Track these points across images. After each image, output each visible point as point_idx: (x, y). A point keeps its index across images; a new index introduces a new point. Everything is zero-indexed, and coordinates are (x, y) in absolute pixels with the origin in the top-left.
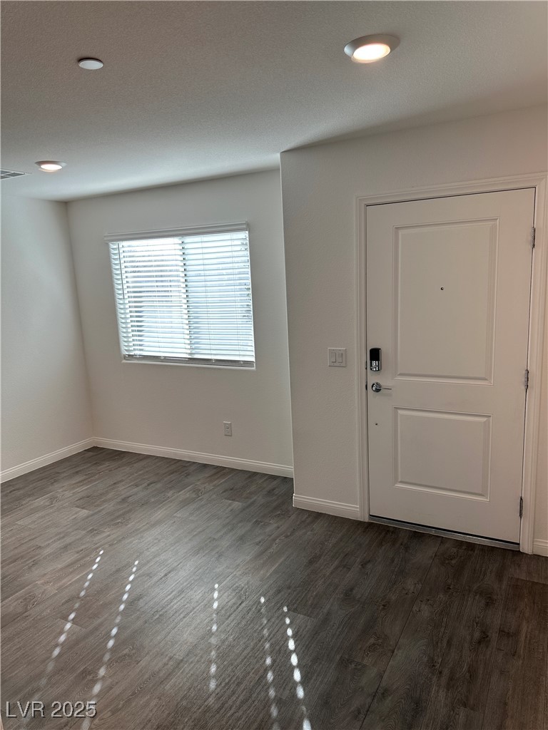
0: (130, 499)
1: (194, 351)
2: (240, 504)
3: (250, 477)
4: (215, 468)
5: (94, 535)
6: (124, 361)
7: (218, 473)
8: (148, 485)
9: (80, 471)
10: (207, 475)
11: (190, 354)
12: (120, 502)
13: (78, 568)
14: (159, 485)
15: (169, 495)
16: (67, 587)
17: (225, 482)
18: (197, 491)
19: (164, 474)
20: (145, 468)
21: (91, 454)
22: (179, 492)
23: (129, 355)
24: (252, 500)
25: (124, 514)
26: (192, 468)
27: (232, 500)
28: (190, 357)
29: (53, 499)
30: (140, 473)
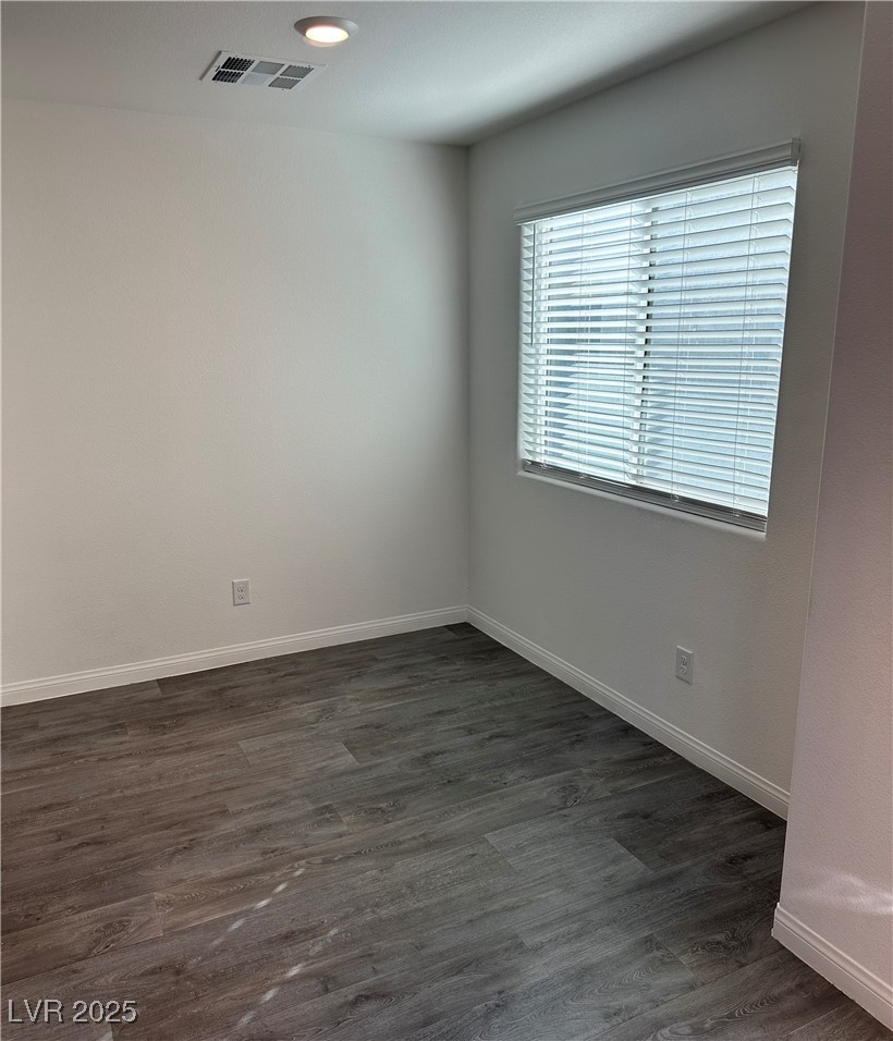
0: (437, 760)
1: (645, 472)
2: (641, 866)
3: (709, 797)
4: (645, 744)
5: (320, 821)
6: (522, 473)
7: (644, 758)
8: (490, 738)
9: (408, 666)
10: (616, 757)
11: (636, 476)
12: (418, 759)
13: (237, 892)
14: (507, 746)
15: (511, 777)
16: (183, 932)
17: (641, 789)
18: (569, 791)
19: (539, 721)
20: (513, 694)
21: (451, 635)
22: (537, 777)
23: (534, 463)
24: (677, 868)
25: (401, 792)
26: (599, 727)
27: (629, 848)
28: (633, 483)
29: (327, 711)
30: (497, 703)
